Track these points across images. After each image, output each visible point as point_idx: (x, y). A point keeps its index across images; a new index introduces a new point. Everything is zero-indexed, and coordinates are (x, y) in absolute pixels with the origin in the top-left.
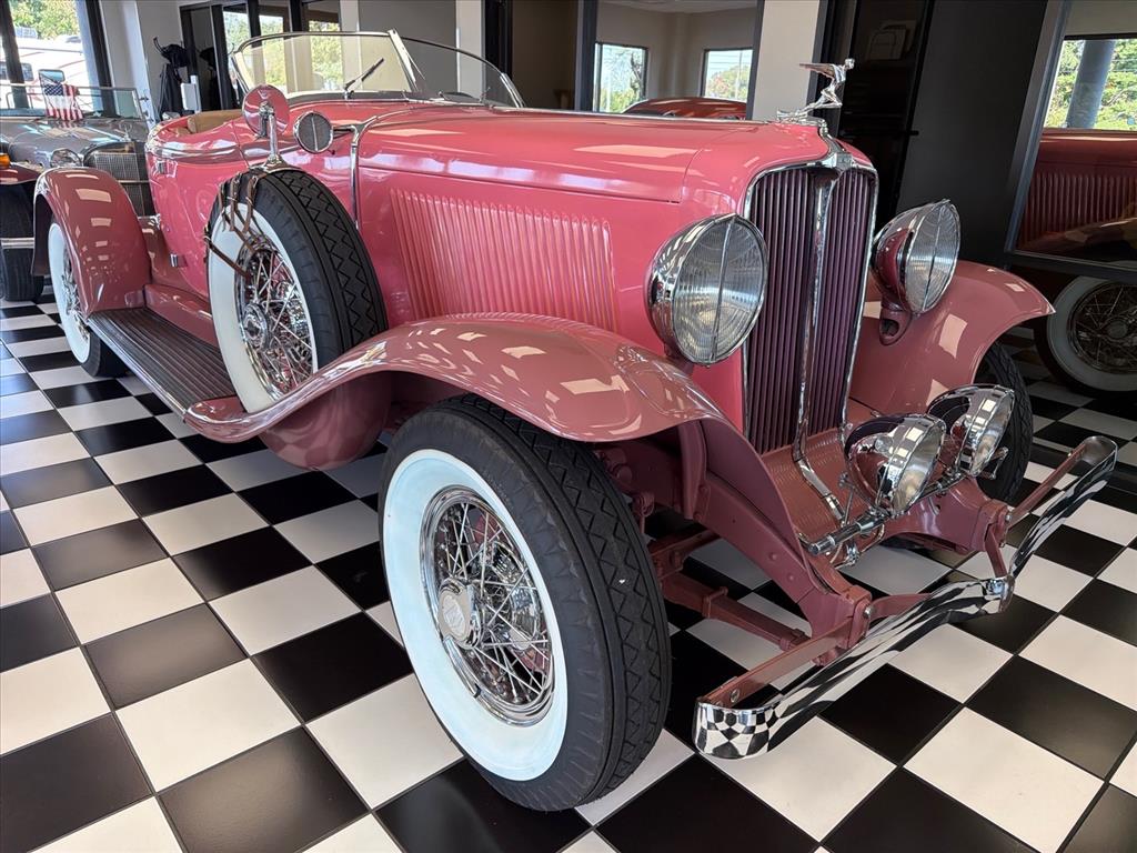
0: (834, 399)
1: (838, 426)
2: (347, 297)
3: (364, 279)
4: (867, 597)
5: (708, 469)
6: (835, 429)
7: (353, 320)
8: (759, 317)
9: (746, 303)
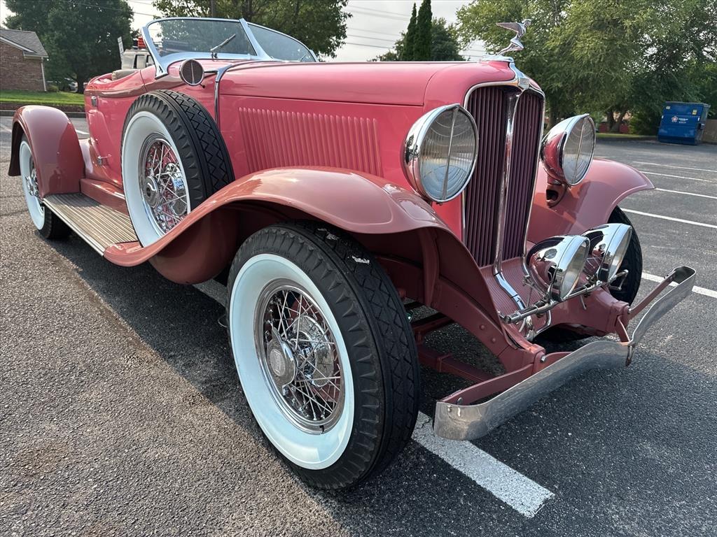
0: (519, 234)
1: (521, 256)
2: (211, 167)
3: (221, 157)
4: (542, 351)
5: (440, 275)
6: (519, 257)
7: (214, 182)
8: (473, 176)
9: (464, 165)
